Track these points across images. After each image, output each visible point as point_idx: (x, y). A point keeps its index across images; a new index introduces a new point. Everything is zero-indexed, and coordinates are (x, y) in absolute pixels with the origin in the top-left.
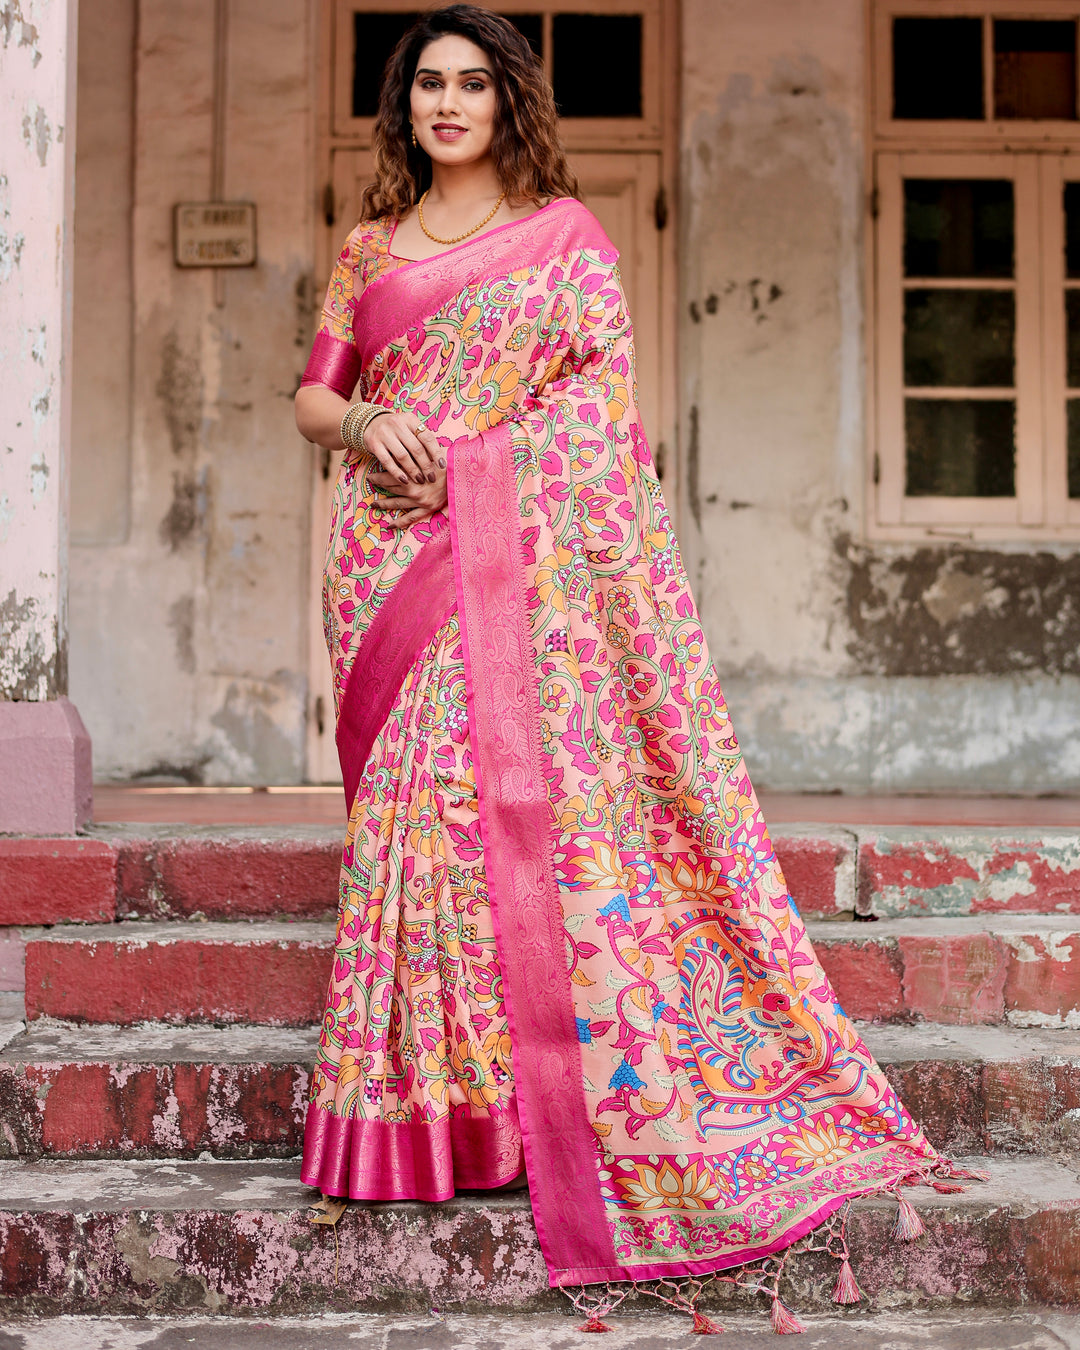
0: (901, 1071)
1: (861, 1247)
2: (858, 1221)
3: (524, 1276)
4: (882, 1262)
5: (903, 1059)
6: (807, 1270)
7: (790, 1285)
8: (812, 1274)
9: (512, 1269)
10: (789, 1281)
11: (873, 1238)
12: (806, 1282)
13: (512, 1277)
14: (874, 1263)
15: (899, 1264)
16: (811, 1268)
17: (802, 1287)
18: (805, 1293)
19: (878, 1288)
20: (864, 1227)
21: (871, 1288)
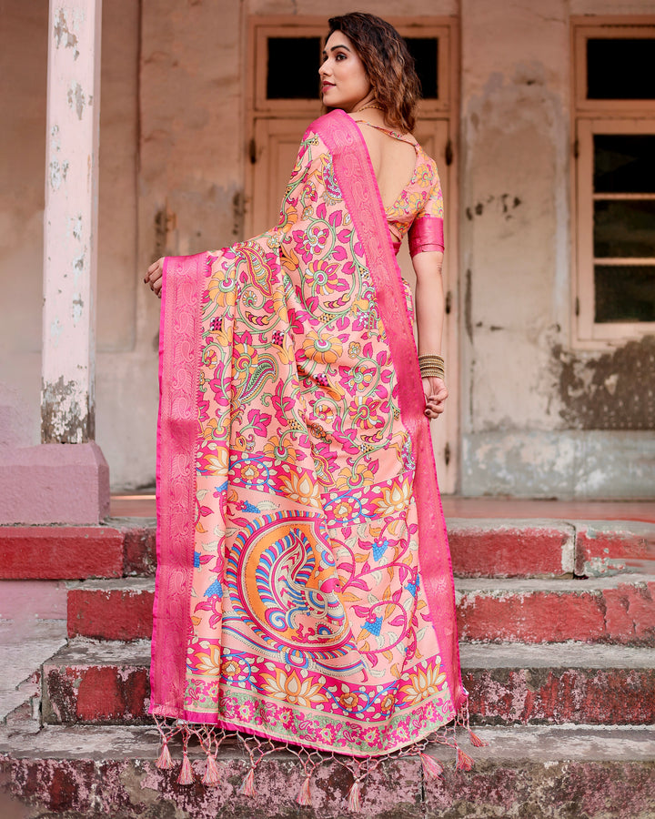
0: (606, 674)
1: (585, 785)
2: (582, 769)
3: (374, 802)
4: (597, 795)
5: (607, 667)
6: (550, 800)
7: (540, 808)
8: (554, 802)
9: (366, 797)
10: (539, 806)
11: (592, 779)
12: (549, 807)
13: (366, 802)
14: (592, 795)
15: (608, 796)
16: (553, 799)
17: (547, 810)
18: (549, 814)
19: (594, 811)
20: (586, 773)
21: (590, 811)
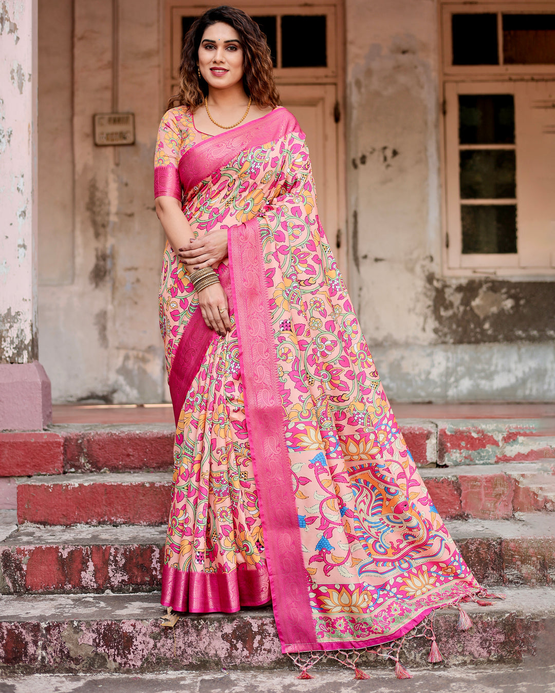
0: (460, 544)
1: (440, 634)
2: (438, 621)
3: (269, 651)
4: (451, 642)
5: (461, 538)
6: (413, 646)
8: (416, 648)
9: (263, 647)
10: (404, 652)
11: (447, 629)
12: (412, 652)
13: (263, 652)
14: (447, 642)
15: (460, 642)
16: (415, 645)
17: (411, 655)
18: (412, 658)
19: (449, 654)
20: (442, 624)
21: (446, 655)
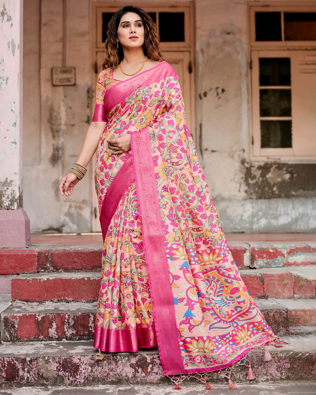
0: (264, 312)
1: (254, 363)
2: (253, 356)
3: (157, 373)
4: (260, 368)
5: (265, 309)
6: (238, 371)
7: (234, 375)
8: (240, 372)
9: (153, 371)
10: (233, 373)
11: (257, 361)
12: (238, 374)
13: (153, 374)
14: (258, 368)
15: (265, 368)
16: (240, 370)
18: (238, 377)
19: (259, 375)
20: (255, 358)
21: (257, 375)
